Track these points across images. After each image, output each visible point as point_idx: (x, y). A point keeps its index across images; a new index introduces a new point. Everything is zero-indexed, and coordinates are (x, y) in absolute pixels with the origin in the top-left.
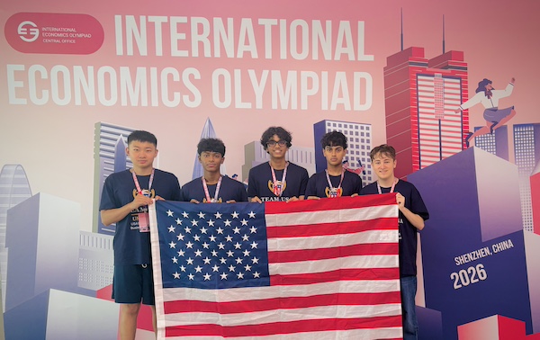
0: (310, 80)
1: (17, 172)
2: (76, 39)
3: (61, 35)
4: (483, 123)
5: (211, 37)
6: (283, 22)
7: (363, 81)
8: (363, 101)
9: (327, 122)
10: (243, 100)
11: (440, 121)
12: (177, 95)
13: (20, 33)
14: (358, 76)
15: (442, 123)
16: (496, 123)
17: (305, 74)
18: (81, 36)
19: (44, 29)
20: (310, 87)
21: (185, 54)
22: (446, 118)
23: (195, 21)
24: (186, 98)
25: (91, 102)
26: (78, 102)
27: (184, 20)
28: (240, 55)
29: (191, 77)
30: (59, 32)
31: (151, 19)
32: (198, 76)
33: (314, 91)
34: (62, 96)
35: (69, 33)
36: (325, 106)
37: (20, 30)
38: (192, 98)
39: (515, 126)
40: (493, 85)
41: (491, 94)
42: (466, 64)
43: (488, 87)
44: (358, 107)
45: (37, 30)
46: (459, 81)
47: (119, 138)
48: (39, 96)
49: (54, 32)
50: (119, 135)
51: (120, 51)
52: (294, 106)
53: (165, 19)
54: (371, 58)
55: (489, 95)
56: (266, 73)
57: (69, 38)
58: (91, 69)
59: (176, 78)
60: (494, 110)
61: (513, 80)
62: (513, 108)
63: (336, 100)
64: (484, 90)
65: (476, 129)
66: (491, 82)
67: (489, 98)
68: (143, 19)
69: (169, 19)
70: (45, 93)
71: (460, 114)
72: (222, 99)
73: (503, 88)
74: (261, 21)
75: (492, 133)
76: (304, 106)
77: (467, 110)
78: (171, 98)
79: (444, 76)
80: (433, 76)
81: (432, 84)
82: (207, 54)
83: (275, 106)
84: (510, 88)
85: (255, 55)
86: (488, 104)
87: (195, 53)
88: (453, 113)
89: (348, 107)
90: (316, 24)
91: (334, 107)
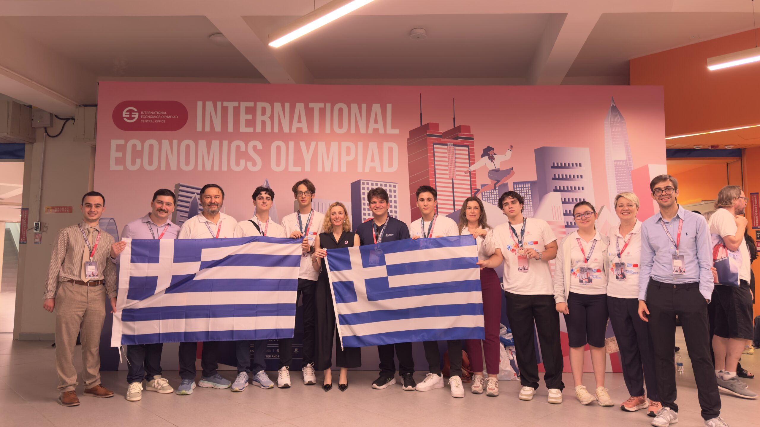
0: (348, 149)
1: (109, 224)
2: (166, 119)
3: (155, 117)
4: (488, 181)
5: (272, 118)
6: (328, 105)
7: (391, 149)
8: (391, 165)
9: (362, 181)
10: (295, 165)
11: (453, 180)
12: (243, 162)
13: (124, 116)
14: (386, 145)
15: (455, 181)
16: (498, 181)
17: (344, 145)
18: (170, 117)
19: (142, 113)
20: (348, 153)
21: (251, 130)
22: (457, 177)
23: (260, 105)
24: (249, 164)
25: (174, 167)
26: (163, 167)
27: (251, 104)
28: (294, 130)
29: (255, 148)
30: (154, 115)
31: (226, 104)
32: (260, 146)
33: (352, 157)
34: (151, 163)
35: (161, 115)
36: (360, 169)
37: (125, 114)
38: (254, 164)
39: (514, 183)
40: (495, 151)
41: (494, 158)
42: (472, 135)
43: (491, 153)
44: (386, 169)
45: (137, 114)
46: (467, 148)
47: (193, 196)
48: (133, 163)
49: (149, 115)
50: (194, 193)
51: (199, 128)
52: (335, 169)
53: (236, 104)
54: (397, 131)
55: (492, 159)
56: (313, 144)
57: (161, 119)
58: (175, 142)
59: (243, 149)
60: (497, 171)
61: (512, 147)
62: (512, 169)
63: (369, 164)
64: (488, 155)
65: (482, 186)
66: (493, 149)
67: (492, 161)
68: (219, 104)
69: (239, 104)
70: (138, 161)
71: (469, 174)
72: (278, 164)
73: (504, 153)
74: (311, 105)
75: (495, 189)
76: (344, 169)
77: (475, 171)
78: (238, 164)
79: (455, 145)
80: (446, 145)
81: (446, 151)
82: (268, 130)
83: (320, 169)
84: (509, 153)
85: (305, 130)
86: (491, 166)
87: (259, 129)
88: (463, 174)
89: (378, 170)
90: (354, 106)
91: (367, 170)
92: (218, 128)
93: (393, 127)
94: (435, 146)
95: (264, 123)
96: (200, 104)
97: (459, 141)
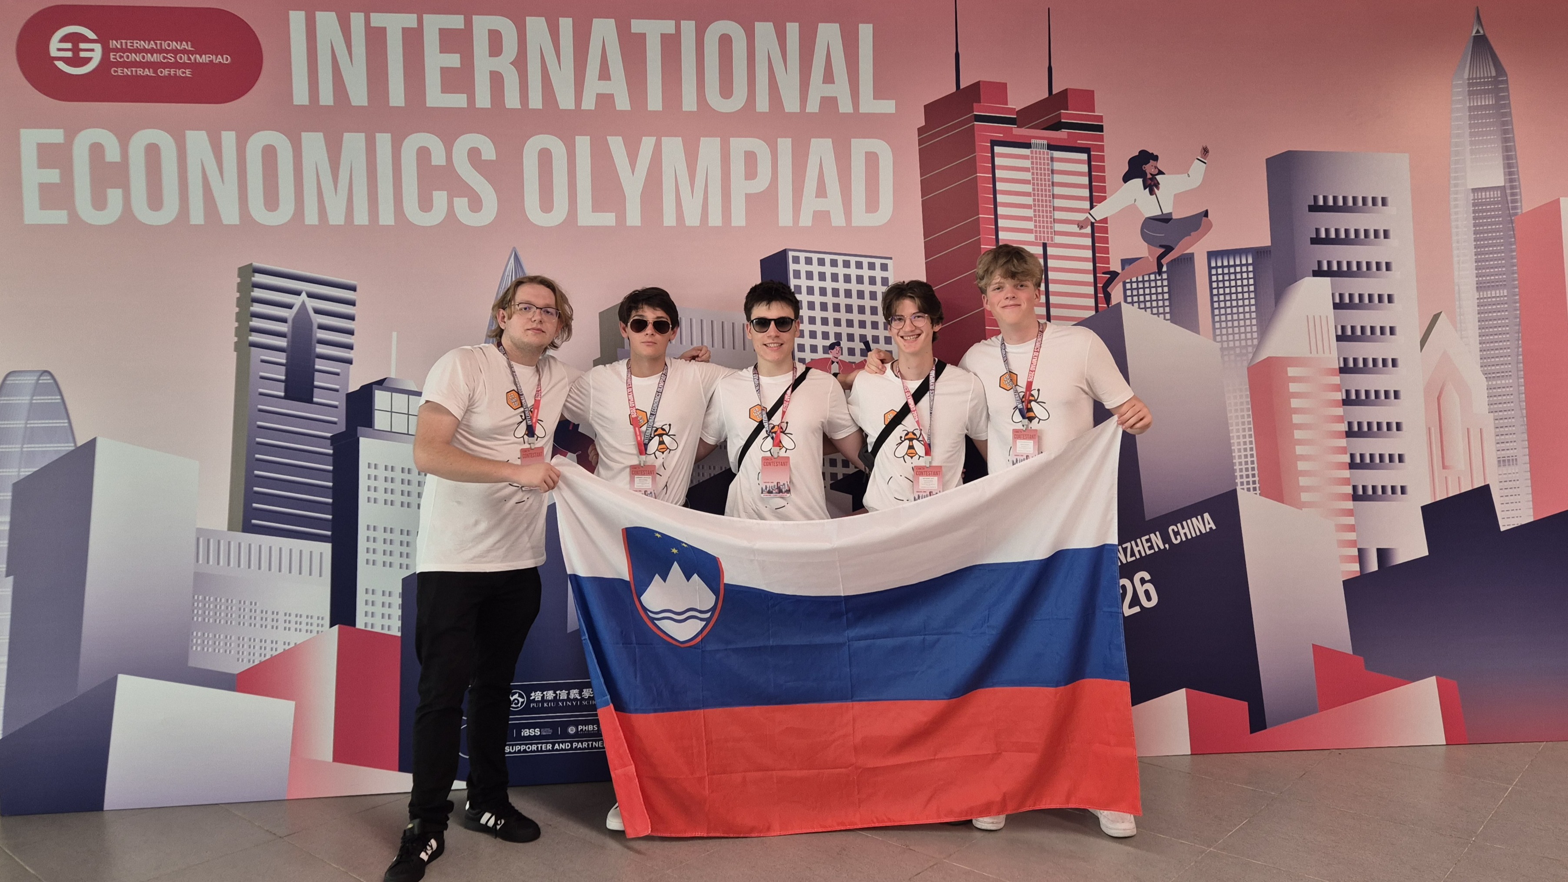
0: (750, 158)
1: (38, 389)
2: (195, 67)
3: (156, 58)
5: (520, 63)
6: (688, 27)
7: (872, 159)
8: (872, 205)
9: (791, 254)
10: (598, 206)
11: (1045, 246)
12: (440, 198)
13: (54, 53)
14: (860, 147)
15: (1050, 251)
16: (1168, 249)
17: (739, 145)
18: (204, 59)
19: (114, 44)
20: (751, 173)
22: (1058, 239)
23: (483, 24)
24: (461, 204)
25: (230, 215)
26: (197, 217)
27: (456, 22)
28: (589, 103)
29: (474, 154)
30: (152, 51)
32: (489, 152)
34: (155, 201)
35: (176, 52)
36: (785, 218)
37: (56, 46)
38: (476, 204)
39: (1211, 255)
40: (1160, 165)
41: (1157, 185)
42: (1100, 118)
43: (1149, 168)
44: (861, 218)
45: (98, 47)
46: (1084, 156)
47: (297, 301)
48: (99, 203)
49: (137, 51)
50: (298, 293)
51: (301, 96)
52: (715, 219)
53: (410, 20)
54: (888, 106)
55: (1151, 185)
56: (648, 144)
57: (177, 65)
58: (229, 138)
59: (438, 158)
60: (1165, 219)
61: (1205, 151)
62: (1206, 214)
63: (811, 203)
64: (1142, 174)
66: (1156, 158)
67: (1152, 192)
68: (357, 20)
69: (420, 21)
70: (115, 196)
72: (547, 205)
75: (1160, 272)
76: (739, 219)
77: (1105, 220)
78: (426, 204)
79: (1051, 147)
80: (1028, 146)
81: (1027, 164)
82: (512, 100)
85: (623, 103)
87: (483, 99)
89: (838, 219)
90: (765, 30)
91: (806, 220)
92: (359, 95)
93: (879, 94)
94: (997, 149)
95: (496, 79)
96: (297, 19)
97: (1063, 134)
